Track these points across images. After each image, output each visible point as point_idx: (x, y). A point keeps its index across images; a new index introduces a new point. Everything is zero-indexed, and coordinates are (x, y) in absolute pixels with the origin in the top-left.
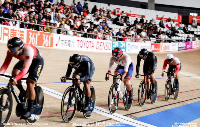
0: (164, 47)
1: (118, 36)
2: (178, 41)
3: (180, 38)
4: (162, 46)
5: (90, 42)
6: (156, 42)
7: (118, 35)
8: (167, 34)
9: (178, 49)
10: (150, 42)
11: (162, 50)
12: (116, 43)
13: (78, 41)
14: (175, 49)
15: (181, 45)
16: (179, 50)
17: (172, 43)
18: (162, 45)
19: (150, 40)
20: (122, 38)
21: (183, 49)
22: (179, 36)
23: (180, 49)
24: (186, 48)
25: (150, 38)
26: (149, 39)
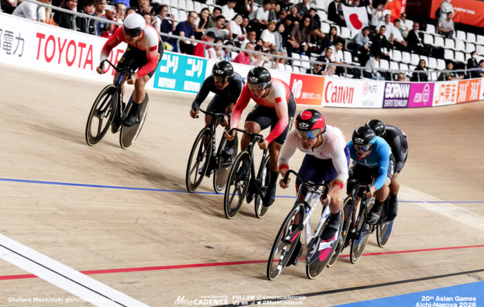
0: (334, 90)
1: (182, 36)
2: (387, 76)
3: (394, 67)
4: (330, 85)
5: (82, 45)
6: (308, 71)
7: (182, 33)
8: (353, 47)
9: (384, 104)
10: (289, 67)
11: (327, 102)
12: (171, 59)
13: (41, 36)
14: (372, 103)
15: (395, 91)
16: (384, 107)
17: (364, 81)
18: (330, 82)
19: (290, 63)
20: (195, 44)
21: (400, 103)
22: (391, 58)
23: (388, 103)
24: (410, 103)
25: (290, 55)
26: (286, 56)
